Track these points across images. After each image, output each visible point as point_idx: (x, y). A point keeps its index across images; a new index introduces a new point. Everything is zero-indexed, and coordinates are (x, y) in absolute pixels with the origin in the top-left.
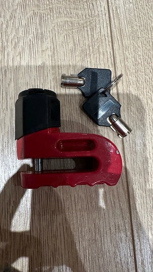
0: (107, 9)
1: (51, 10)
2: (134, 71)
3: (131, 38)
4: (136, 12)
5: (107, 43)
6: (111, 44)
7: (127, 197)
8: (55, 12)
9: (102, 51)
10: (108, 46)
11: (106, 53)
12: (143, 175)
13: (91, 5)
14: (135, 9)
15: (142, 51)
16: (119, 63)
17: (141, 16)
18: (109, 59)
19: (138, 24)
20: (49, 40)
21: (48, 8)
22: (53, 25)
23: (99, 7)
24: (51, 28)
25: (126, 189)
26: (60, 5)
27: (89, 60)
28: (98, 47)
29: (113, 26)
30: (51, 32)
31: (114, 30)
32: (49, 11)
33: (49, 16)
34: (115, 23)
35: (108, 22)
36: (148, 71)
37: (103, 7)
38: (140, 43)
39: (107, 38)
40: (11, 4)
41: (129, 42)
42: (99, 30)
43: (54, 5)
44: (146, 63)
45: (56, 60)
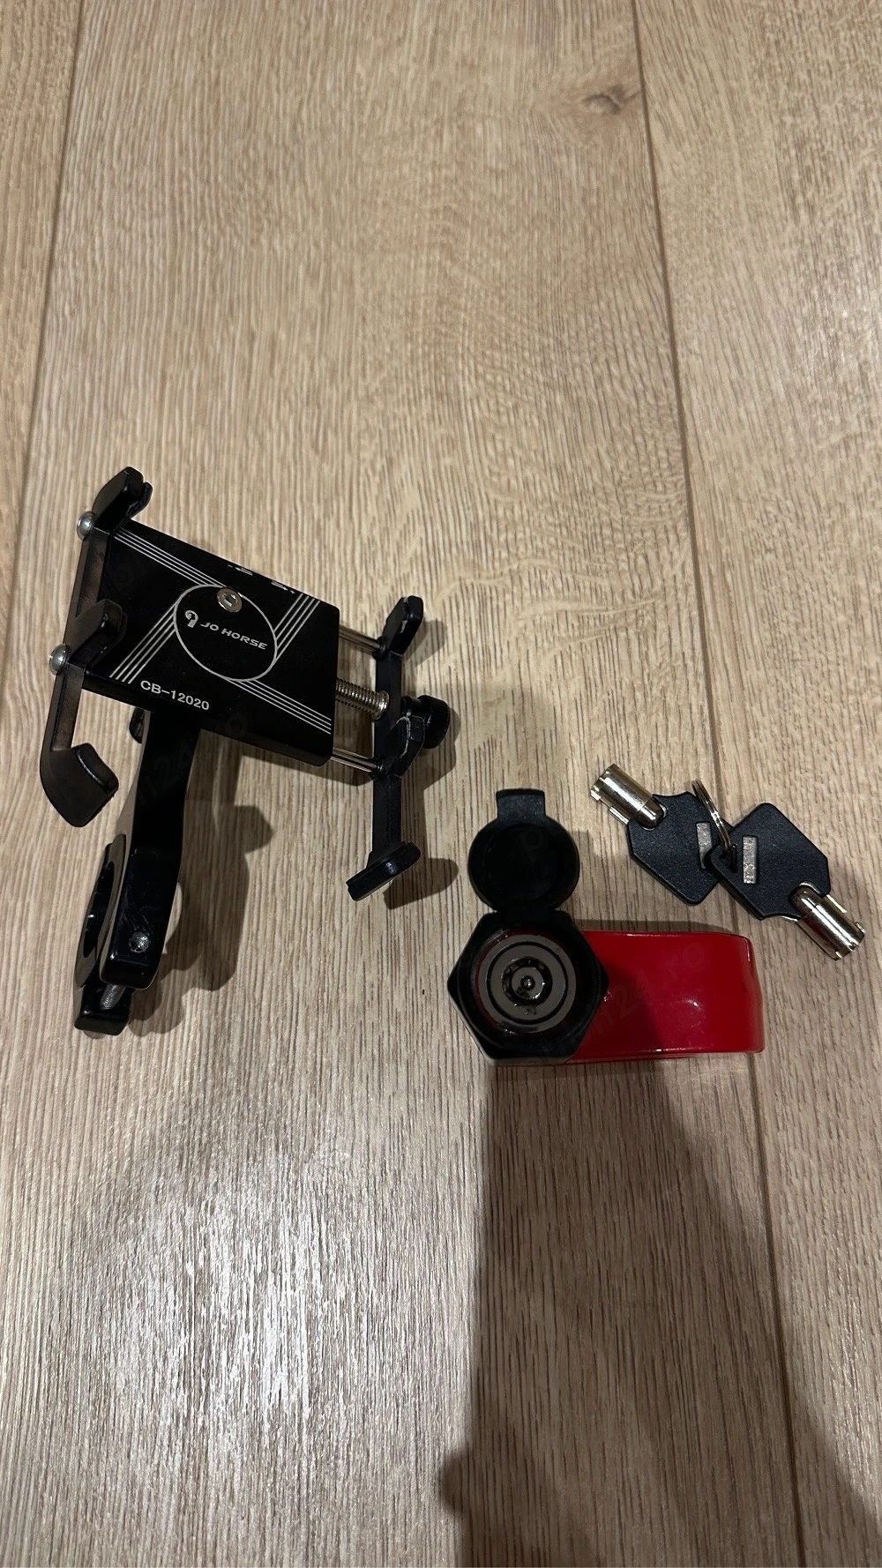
0: (690, 570)
1: (516, 578)
2: (778, 767)
3: (769, 661)
4: (785, 579)
5: (691, 677)
6: (702, 682)
7: (757, 1171)
8: (526, 584)
9: (673, 705)
10: (693, 690)
11: (686, 711)
12: (809, 1100)
13: (641, 560)
14: (783, 569)
15: (804, 704)
16: (731, 739)
17: (802, 593)
18: (698, 730)
19: (792, 619)
20: (507, 668)
21: (506, 570)
22: (521, 624)
23: (667, 567)
24: (515, 633)
25: (753, 1145)
26: (543, 562)
27: (632, 732)
28: (663, 691)
29: (711, 625)
30: (513, 647)
31: (714, 636)
32: (508, 582)
33: (508, 597)
34: (716, 615)
35: (695, 613)
36: (826, 767)
37: (678, 566)
38: (800, 679)
39: (690, 663)
40: (390, 560)
41: (762, 673)
42: (665, 638)
43: (525, 563)
44: (817, 743)
45: (530, 731)
